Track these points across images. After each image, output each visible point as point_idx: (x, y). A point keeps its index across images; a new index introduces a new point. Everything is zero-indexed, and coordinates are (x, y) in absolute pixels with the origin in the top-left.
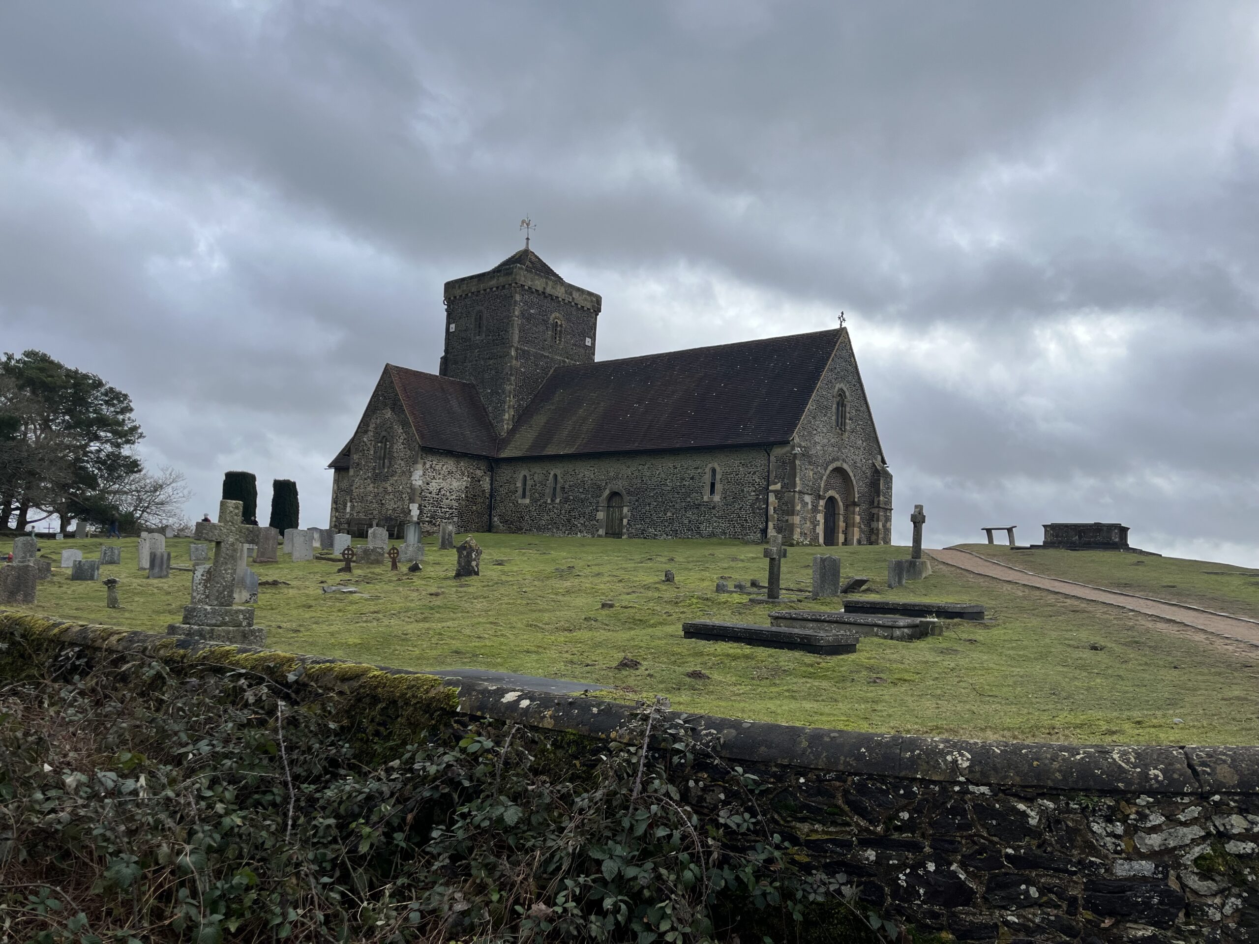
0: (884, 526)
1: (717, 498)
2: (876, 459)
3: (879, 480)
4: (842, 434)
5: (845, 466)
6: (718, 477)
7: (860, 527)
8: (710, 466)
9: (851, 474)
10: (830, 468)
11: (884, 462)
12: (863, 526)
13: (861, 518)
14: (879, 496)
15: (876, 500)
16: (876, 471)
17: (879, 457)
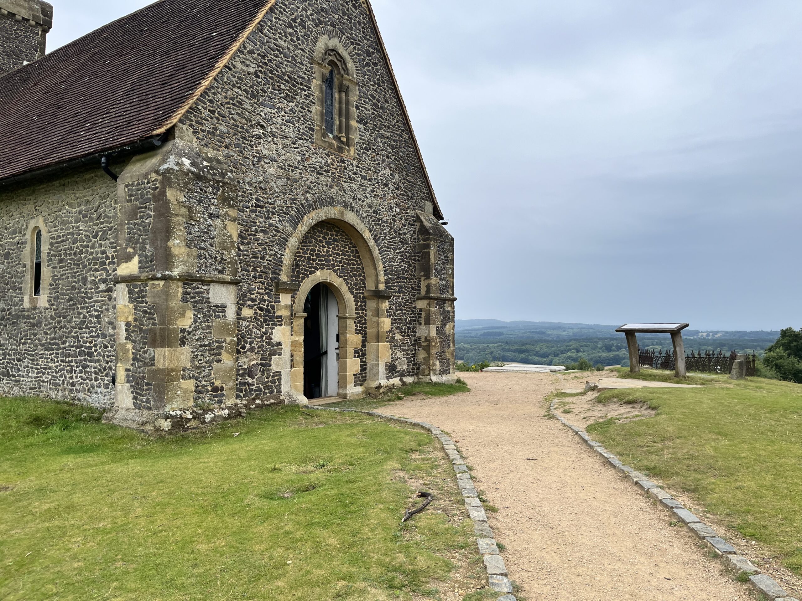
0: (440, 331)
1: (43, 300)
2: (422, 208)
3: (428, 246)
4: (340, 149)
5: (351, 218)
6: (45, 248)
7: (392, 340)
8: (32, 224)
9: (367, 235)
10: (310, 219)
11: (437, 214)
12: (398, 337)
13: (394, 322)
14: (428, 277)
15: (423, 284)
16: (423, 230)
17: (429, 206)
